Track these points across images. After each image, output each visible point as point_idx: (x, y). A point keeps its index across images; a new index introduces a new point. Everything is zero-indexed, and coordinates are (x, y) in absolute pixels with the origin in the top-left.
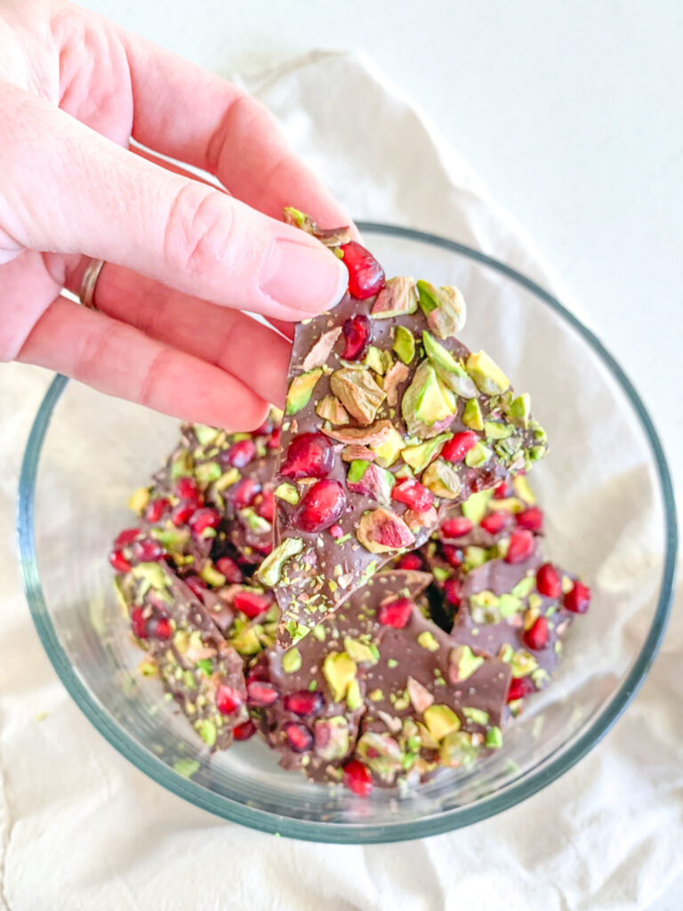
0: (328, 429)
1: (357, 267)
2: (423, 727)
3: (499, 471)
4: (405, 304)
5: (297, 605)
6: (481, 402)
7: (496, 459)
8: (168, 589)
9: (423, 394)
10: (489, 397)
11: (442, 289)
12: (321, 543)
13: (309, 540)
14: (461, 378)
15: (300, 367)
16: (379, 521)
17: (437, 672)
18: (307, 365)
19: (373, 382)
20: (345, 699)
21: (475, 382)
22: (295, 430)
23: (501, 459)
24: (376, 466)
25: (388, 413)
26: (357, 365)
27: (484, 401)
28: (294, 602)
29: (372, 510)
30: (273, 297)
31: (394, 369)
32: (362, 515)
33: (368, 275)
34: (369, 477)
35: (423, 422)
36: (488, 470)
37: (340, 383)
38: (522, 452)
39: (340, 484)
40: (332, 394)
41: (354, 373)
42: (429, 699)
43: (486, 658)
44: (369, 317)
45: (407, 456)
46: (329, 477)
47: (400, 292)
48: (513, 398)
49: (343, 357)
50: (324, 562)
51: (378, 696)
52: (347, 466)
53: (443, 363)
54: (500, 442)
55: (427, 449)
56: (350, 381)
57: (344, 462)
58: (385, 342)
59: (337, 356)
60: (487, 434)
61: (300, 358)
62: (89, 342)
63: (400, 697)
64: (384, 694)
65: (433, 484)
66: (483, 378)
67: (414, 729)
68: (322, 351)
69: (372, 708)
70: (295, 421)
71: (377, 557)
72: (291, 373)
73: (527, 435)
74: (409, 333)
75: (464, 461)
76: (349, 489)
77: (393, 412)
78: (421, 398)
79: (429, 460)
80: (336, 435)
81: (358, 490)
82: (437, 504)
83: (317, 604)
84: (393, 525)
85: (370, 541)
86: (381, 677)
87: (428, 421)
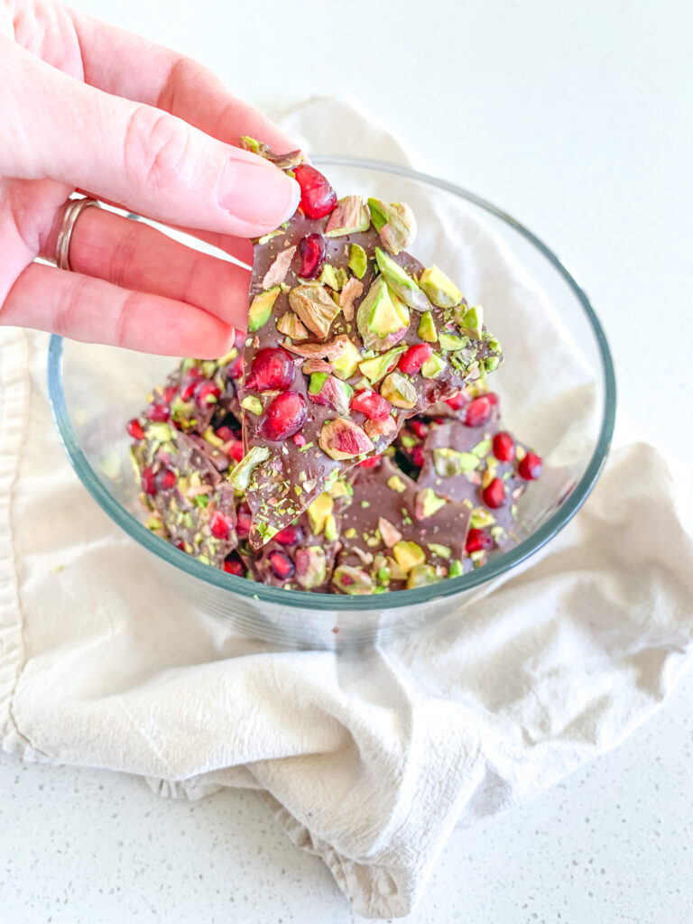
0: (288, 344)
1: (308, 187)
2: (392, 560)
3: (455, 381)
4: (356, 222)
5: (267, 508)
6: (435, 315)
7: (451, 370)
8: (173, 442)
9: (375, 307)
10: (443, 310)
11: (392, 205)
12: (285, 451)
13: (274, 448)
14: (413, 292)
15: (259, 285)
16: (338, 430)
17: (405, 511)
18: (266, 284)
19: (328, 298)
20: (323, 531)
21: (428, 296)
22: (258, 346)
23: (457, 370)
24: (334, 378)
25: (345, 328)
26: (313, 282)
27: (438, 314)
28: (264, 505)
29: (332, 420)
30: (232, 212)
31: (348, 284)
32: (323, 424)
33: (319, 194)
34: (328, 389)
35: (377, 335)
36: (443, 380)
37: (296, 300)
38: (477, 363)
39: (301, 396)
40: (292, 311)
41: (310, 289)
42: (398, 536)
43: (448, 501)
44: (323, 236)
45: (363, 368)
46: (290, 390)
47: (351, 209)
48: (466, 310)
49: (300, 276)
50: (290, 469)
51: (352, 533)
52: (308, 379)
53: (395, 277)
54: (455, 353)
55: (383, 361)
56: (306, 297)
57: (304, 374)
58: (340, 260)
59: (294, 275)
60: (442, 346)
61: (259, 277)
62: (63, 295)
63: (373, 536)
64: (357, 533)
65: (390, 394)
66: (435, 291)
67: (384, 562)
68: (279, 270)
69: (347, 545)
70: (257, 337)
71: (339, 465)
72: (251, 292)
73: (481, 346)
74: (362, 249)
75: (420, 372)
76: (311, 400)
77: (349, 327)
78: (374, 311)
79: (385, 372)
80: (295, 349)
81: (318, 401)
82: (395, 414)
83: (285, 507)
84: (351, 433)
85: (330, 448)
86: (355, 518)
87: (382, 334)
